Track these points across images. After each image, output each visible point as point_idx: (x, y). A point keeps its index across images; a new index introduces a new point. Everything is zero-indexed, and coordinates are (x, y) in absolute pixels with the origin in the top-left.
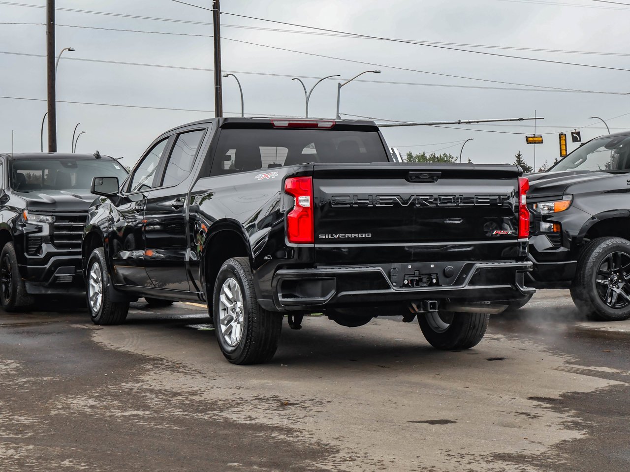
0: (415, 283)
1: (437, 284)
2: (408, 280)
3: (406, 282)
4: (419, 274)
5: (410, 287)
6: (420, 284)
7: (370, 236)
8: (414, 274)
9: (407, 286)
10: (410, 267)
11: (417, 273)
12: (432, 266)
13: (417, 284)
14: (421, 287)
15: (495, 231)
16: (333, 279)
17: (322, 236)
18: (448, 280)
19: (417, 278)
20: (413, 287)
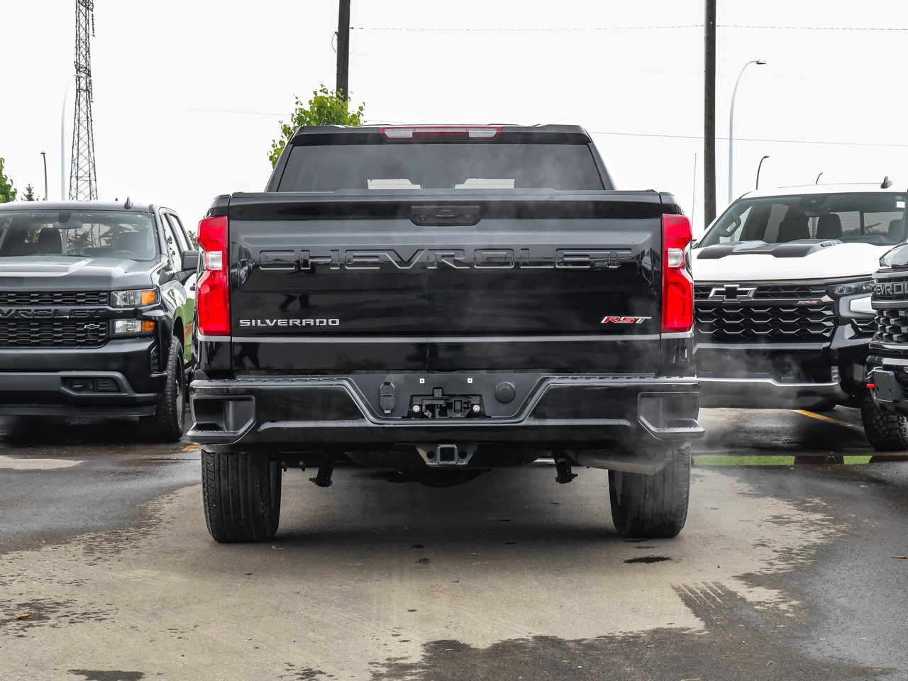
0: (437, 411)
1: (481, 415)
2: (421, 406)
3: (416, 409)
4: (443, 395)
5: (426, 417)
6: (450, 413)
7: (337, 323)
8: (433, 395)
9: (421, 415)
10: (422, 381)
11: (438, 393)
12: (470, 381)
13: (443, 413)
14: (451, 418)
15: (606, 318)
16: (249, 399)
17: (244, 323)
18: (503, 407)
19: (442, 402)
20: (433, 417)
